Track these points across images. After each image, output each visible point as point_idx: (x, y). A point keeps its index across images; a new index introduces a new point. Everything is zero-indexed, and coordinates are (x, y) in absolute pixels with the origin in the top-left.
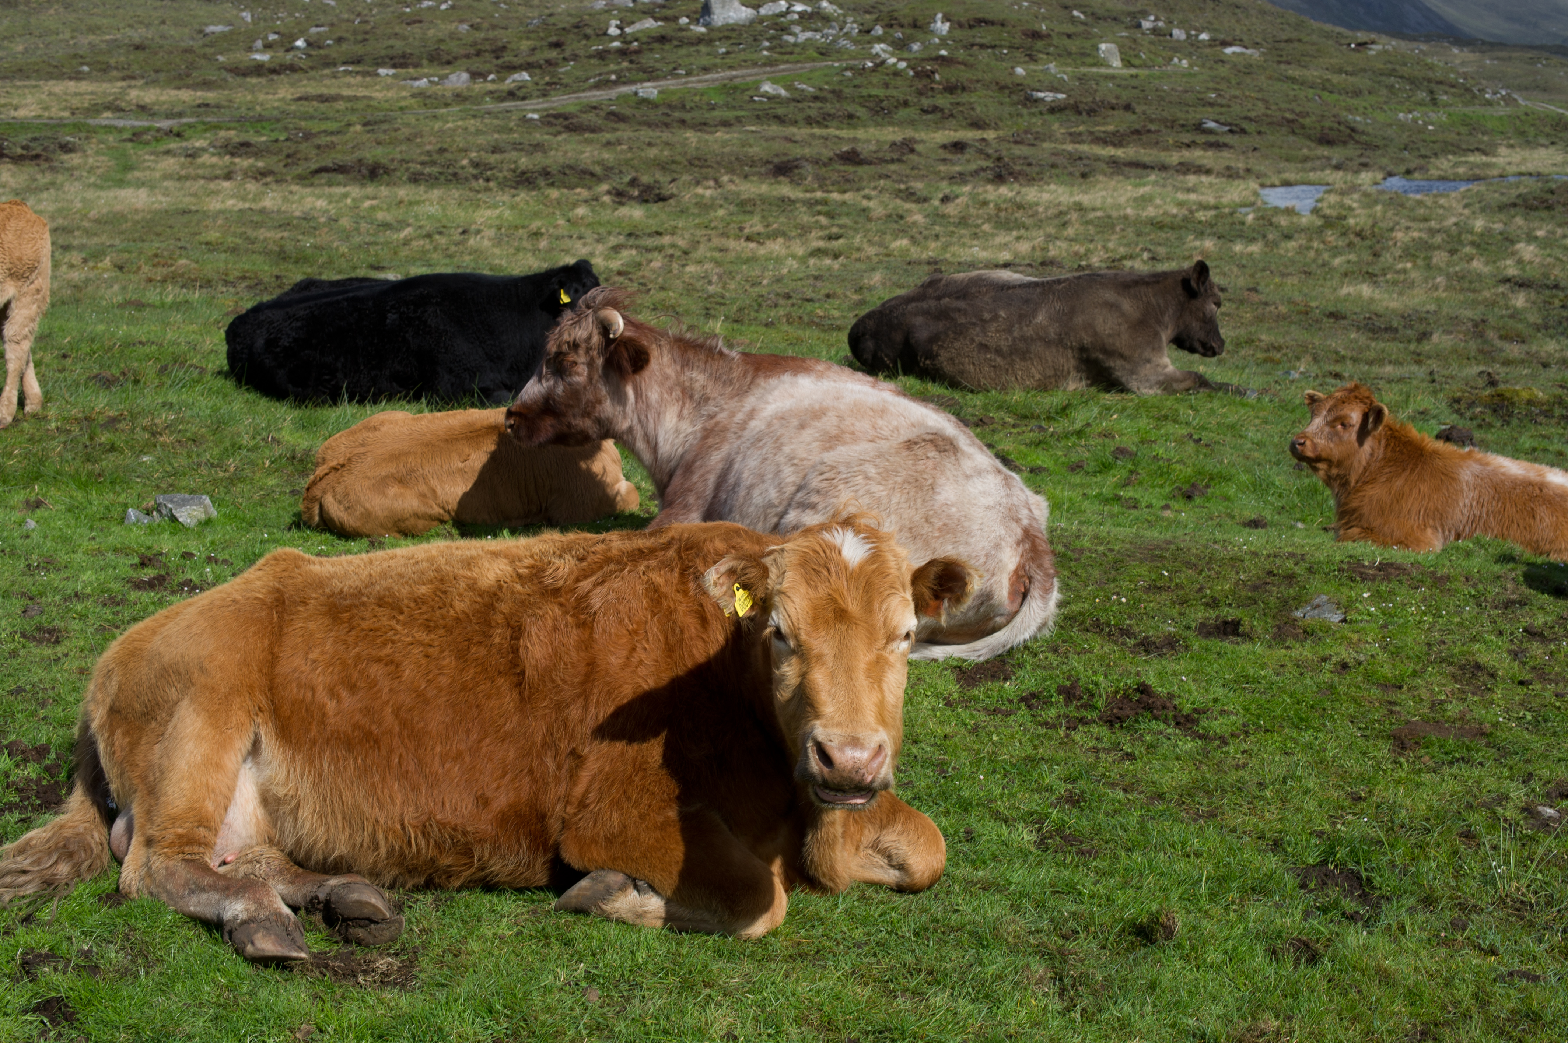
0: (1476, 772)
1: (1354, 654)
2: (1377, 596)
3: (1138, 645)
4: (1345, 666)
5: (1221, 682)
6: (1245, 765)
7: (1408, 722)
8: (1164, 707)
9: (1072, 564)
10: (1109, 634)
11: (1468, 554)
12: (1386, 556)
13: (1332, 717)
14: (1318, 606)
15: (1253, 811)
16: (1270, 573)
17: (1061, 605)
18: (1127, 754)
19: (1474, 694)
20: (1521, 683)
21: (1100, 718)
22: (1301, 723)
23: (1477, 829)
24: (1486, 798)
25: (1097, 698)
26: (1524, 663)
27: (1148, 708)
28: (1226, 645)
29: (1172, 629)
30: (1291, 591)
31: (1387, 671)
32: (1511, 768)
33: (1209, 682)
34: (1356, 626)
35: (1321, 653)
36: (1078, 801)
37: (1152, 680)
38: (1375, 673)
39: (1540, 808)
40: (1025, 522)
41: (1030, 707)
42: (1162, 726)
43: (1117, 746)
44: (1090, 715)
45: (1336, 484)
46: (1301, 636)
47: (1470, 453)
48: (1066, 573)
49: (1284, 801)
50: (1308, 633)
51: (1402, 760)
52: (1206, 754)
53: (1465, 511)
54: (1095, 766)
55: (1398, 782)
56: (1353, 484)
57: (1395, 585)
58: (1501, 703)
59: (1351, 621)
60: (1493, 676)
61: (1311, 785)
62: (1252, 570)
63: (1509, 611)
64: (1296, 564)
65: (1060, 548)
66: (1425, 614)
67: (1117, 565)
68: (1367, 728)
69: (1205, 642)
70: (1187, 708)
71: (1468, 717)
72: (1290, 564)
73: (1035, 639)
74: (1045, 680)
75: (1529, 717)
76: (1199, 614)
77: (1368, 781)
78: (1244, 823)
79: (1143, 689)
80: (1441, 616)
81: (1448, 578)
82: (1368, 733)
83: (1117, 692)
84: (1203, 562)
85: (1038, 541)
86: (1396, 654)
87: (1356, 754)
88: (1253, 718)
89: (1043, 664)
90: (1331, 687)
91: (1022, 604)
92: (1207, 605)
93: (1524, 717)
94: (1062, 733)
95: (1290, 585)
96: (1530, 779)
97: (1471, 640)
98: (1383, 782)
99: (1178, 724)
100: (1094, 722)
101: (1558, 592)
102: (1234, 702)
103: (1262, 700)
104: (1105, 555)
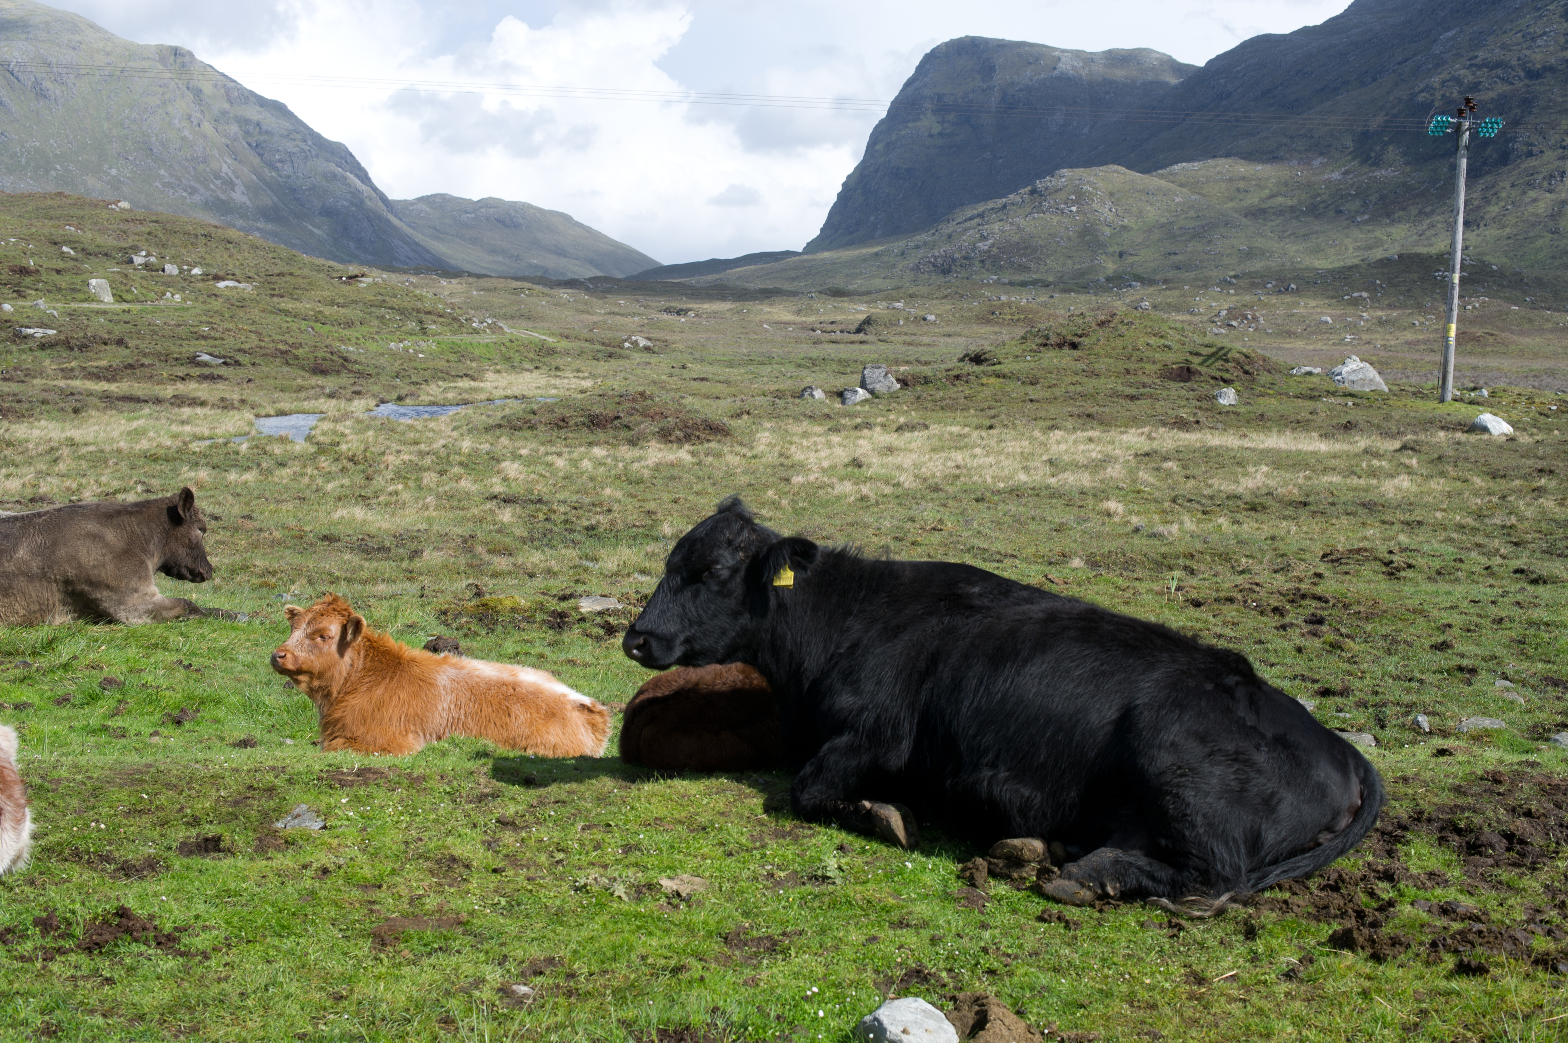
0: (454, 959)
1: (333, 859)
2: (356, 800)
3: (118, 870)
4: (325, 871)
5: (203, 898)
6: (227, 978)
7: (387, 919)
8: (144, 929)
9: (50, 795)
10: (89, 862)
11: (444, 754)
12: (366, 762)
13: (313, 921)
14: (298, 816)
15: (235, 1022)
16: (250, 787)
17: (35, 837)
18: (107, 979)
19: (450, 886)
20: (495, 871)
21: (79, 946)
22: (283, 930)
23: (456, 1013)
24: (463, 983)
25: (75, 925)
26: (498, 852)
27: (129, 931)
28: (207, 861)
29: (152, 851)
30: (271, 803)
31: (367, 872)
32: (487, 952)
33: (190, 900)
34: (335, 832)
35: (302, 861)
36: (55, 1032)
37: (131, 903)
38: (355, 875)
39: (514, 987)
41: (5, 942)
42: (143, 948)
43: (96, 972)
44: (68, 944)
45: (318, 696)
46: (284, 846)
47: (445, 658)
48: (43, 804)
49: (266, 1008)
50: (289, 843)
51: (382, 956)
52: (187, 970)
53: (444, 715)
54: (73, 995)
55: (379, 978)
56: (335, 694)
57: (372, 789)
58: (477, 892)
59: (331, 827)
60: (468, 867)
61: (292, 990)
62: (233, 786)
63: (483, 804)
64: (276, 777)
65: (37, 780)
66: (402, 814)
67: (96, 792)
68: (348, 929)
69: (186, 861)
70: (168, 927)
71: (446, 908)
72: (270, 777)
74: (20, 914)
75: (503, 902)
76: (181, 834)
77: (350, 980)
78: (226, 1034)
79: (123, 913)
80: (417, 815)
81: (424, 778)
82: (349, 933)
83: (95, 918)
84: (184, 782)
86: (374, 855)
87: (338, 954)
88: (236, 931)
89: (19, 897)
90: (312, 893)
92: (188, 824)
93: (499, 903)
94: (39, 965)
95: (271, 797)
96: (505, 961)
97: (447, 836)
98: (364, 979)
99: (159, 944)
100: (72, 950)
101: (528, 782)
102: (215, 917)
103: (244, 912)
104: (83, 783)
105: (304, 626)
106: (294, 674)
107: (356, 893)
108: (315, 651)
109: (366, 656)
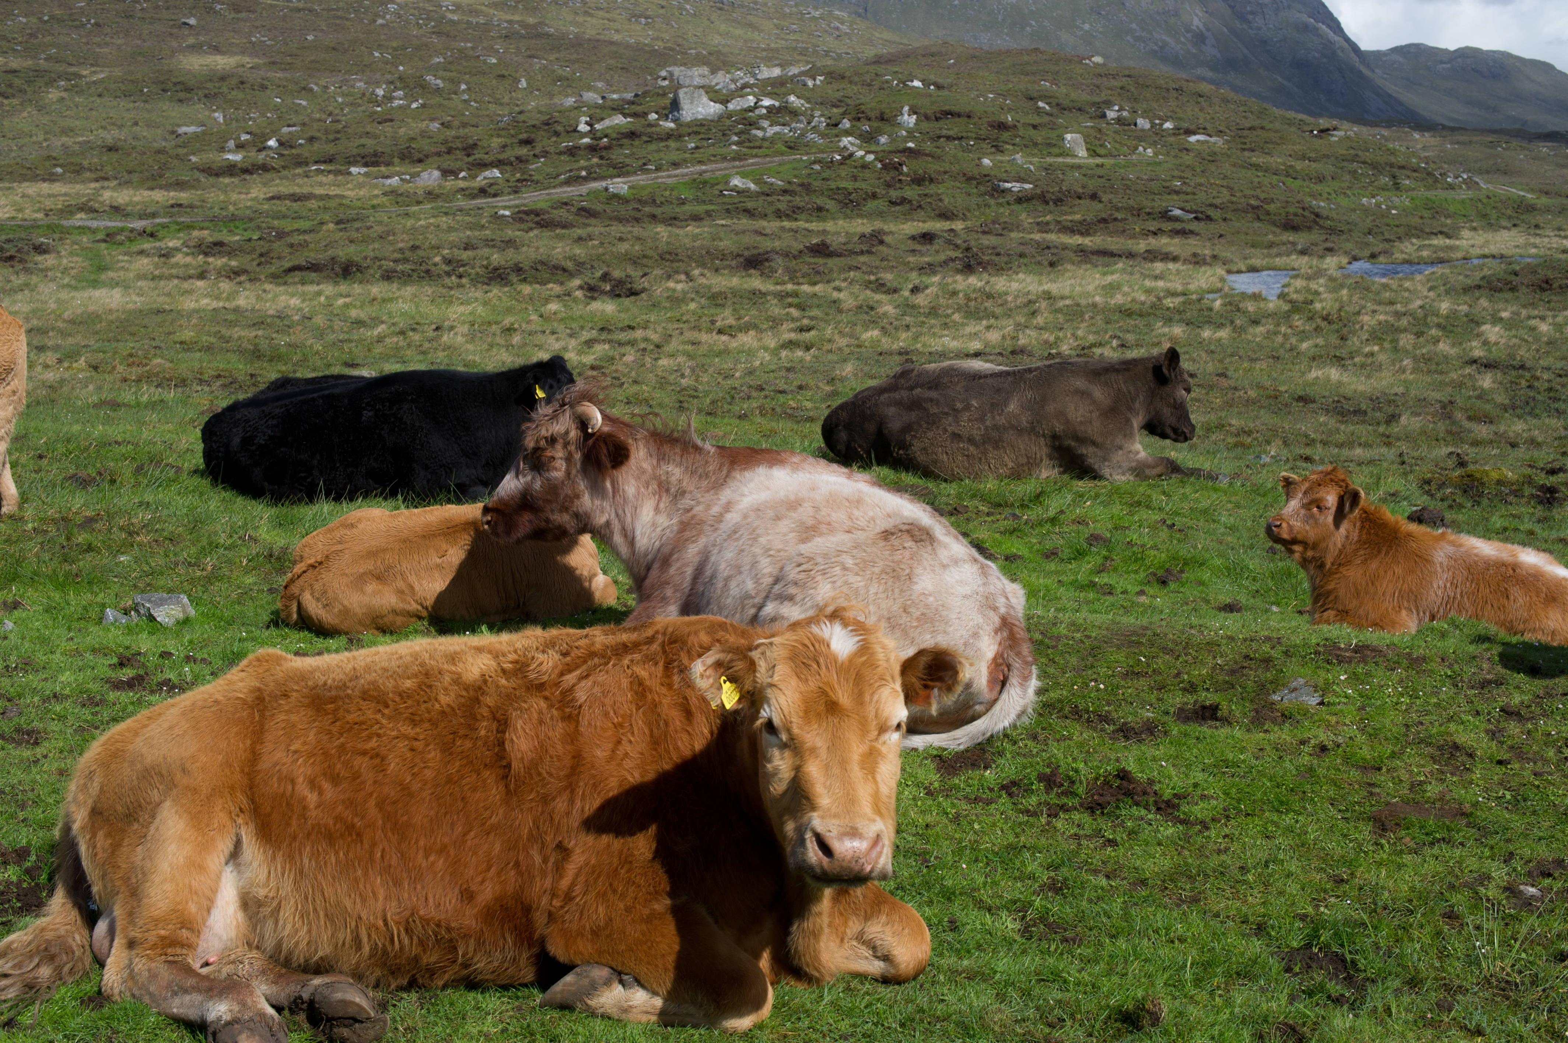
0: (1457, 852)
1: (1332, 737)
2: (1354, 678)
3: (1117, 731)
4: (1323, 749)
5: (1201, 766)
6: (1227, 850)
7: (1388, 804)
8: (1145, 793)
9: (1050, 651)
10: (1088, 721)
11: (1443, 635)
12: (1362, 638)
13: (1312, 799)
14: (1295, 689)
15: (1236, 896)
16: (1247, 657)
18: (1109, 840)
19: (1452, 774)
20: (1500, 762)
21: (1081, 805)
22: (1281, 806)
23: (1461, 909)
24: (1468, 878)
25: (1077, 785)
26: (1502, 743)
27: (1129, 794)
28: (1205, 730)
29: (1150, 715)
30: (1268, 675)
31: (1366, 753)
32: (1492, 848)
33: (1188, 767)
34: (1333, 709)
35: (1300, 736)
36: (1061, 889)
37: (1131, 766)
38: (1354, 755)
39: (1522, 887)
40: (1003, 610)
41: (1010, 795)
42: (1143, 812)
43: (1098, 833)
44: (1070, 802)
45: (1311, 567)
46: (1280, 720)
47: (1443, 534)
48: (1044, 660)
49: (1266, 885)
50: (1286, 716)
51: (1383, 841)
52: (1187, 839)
53: (1440, 593)
54: (1077, 853)
57: (1371, 667)
58: (1480, 782)
59: (1329, 704)
60: (1471, 756)
61: (1293, 868)
62: (1229, 655)
63: (1486, 690)
64: (1273, 648)
65: (1038, 636)
66: (1402, 695)
67: (1095, 651)
68: (1347, 810)
69: (1183, 727)
70: (1167, 794)
71: (1448, 797)
72: (1266, 648)
73: (1014, 726)
74: (1025, 768)
75: (1508, 797)
76: (1177, 699)
77: (1350, 864)
78: (1227, 907)
79: (1123, 775)
80: (1418, 698)
81: (1424, 659)
82: (1348, 815)
83: (1097, 779)
84: (1180, 647)
86: (1373, 736)
87: (1337, 836)
88: (1234, 802)
89: (1023, 751)
90: (1311, 770)
92: (1184, 690)
93: (1504, 797)
94: (1043, 821)
95: (1267, 669)
96: (1511, 859)
97: (1449, 721)
98: (1365, 864)
99: (1159, 809)
100: (1075, 809)
101: (1534, 671)
102: (1214, 787)
103: (1242, 784)
104: (1082, 642)
106: (1289, 544)
107: (1355, 774)
108: (1311, 521)
109: (1362, 528)
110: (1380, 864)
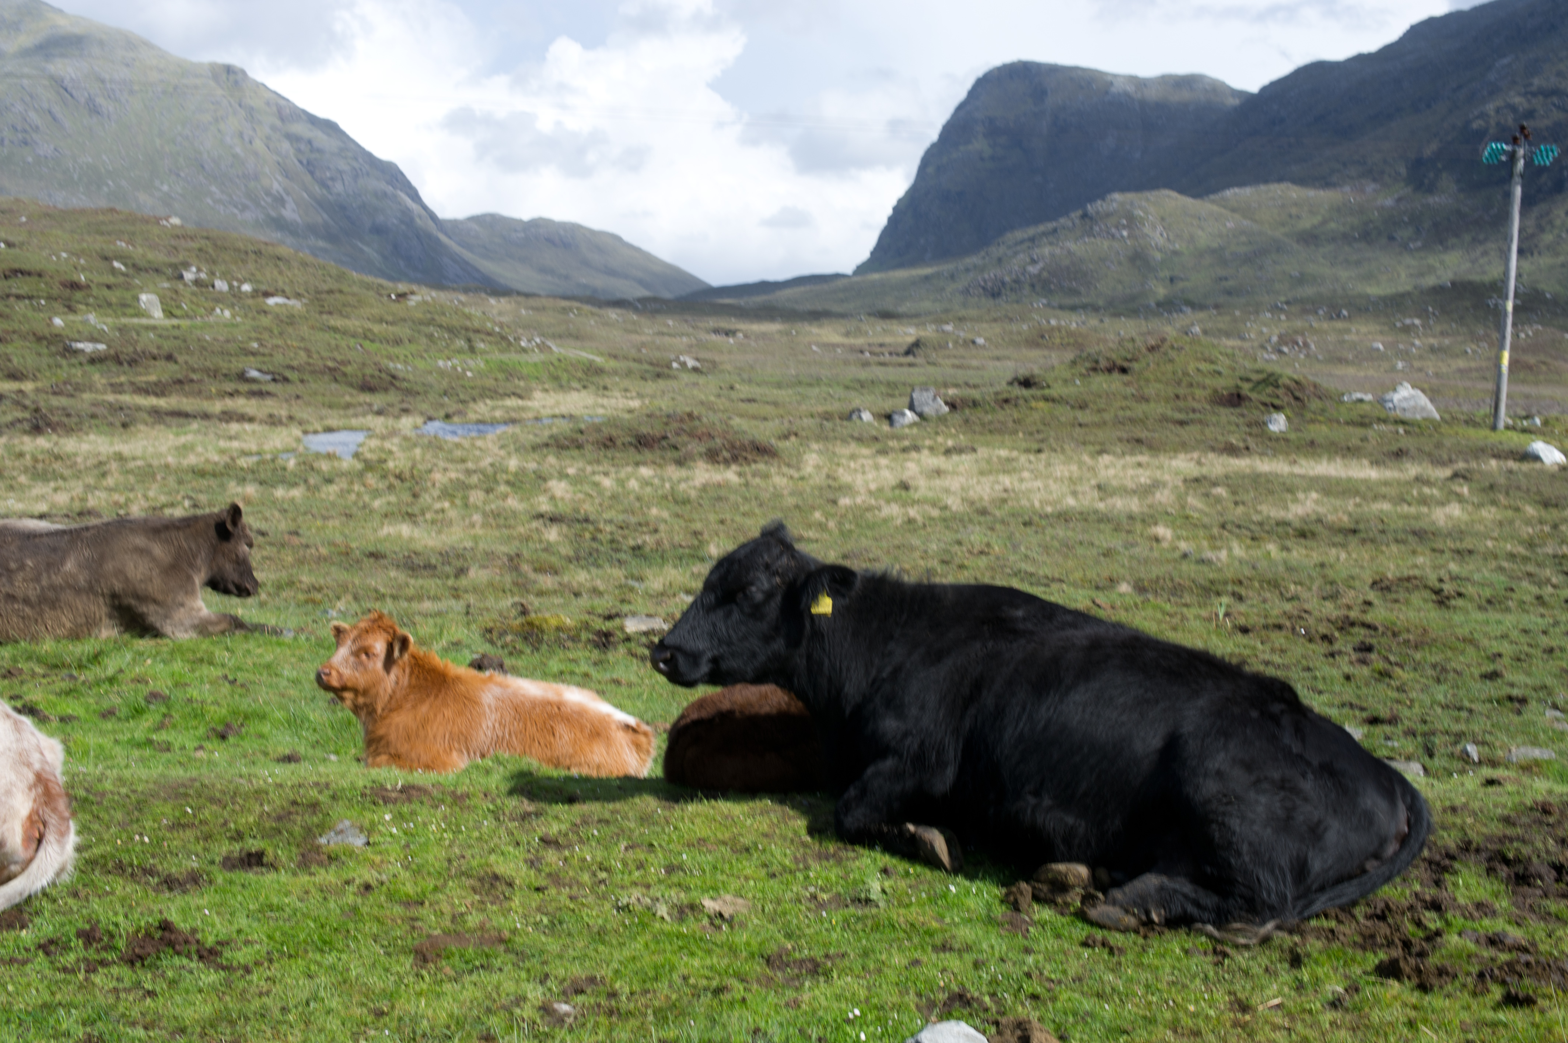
0: (495, 977)
1: (376, 875)
2: (399, 817)
3: (161, 883)
4: (368, 887)
5: (246, 913)
6: (268, 993)
7: (429, 936)
8: (186, 942)
9: (94, 808)
10: (132, 875)
11: (488, 772)
12: (410, 779)
13: (355, 937)
14: (341, 832)
15: (276, 1036)
16: (294, 803)
17: (79, 849)
18: (149, 992)
19: (492, 903)
20: (538, 889)
21: (121, 959)
22: (325, 945)
23: (498, 1032)
24: (504, 1000)
25: (117, 938)
26: (540, 871)
27: (171, 944)
28: (251, 876)
29: (195, 865)
30: (315, 819)
31: (409, 889)
32: (528, 971)
33: (232, 914)
34: (378, 848)
35: (345, 877)
37: (174, 917)
38: (397, 891)
39: (556, 1006)
40: (37, 766)
41: (47, 953)
42: (185, 961)
43: (138, 985)
44: (110, 956)
45: (363, 714)
46: (326, 862)
48: (88, 817)
49: (307, 1023)
50: (332, 858)
51: (424, 972)
52: (228, 984)
53: (489, 733)
54: (115, 1007)
56: (379, 711)
57: (416, 806)
58: (520, 910)
59: (374, 844)
60: (510, 885)
61: (334, 1004)
62: (276, 802)
63: (527, 822)
64: (320, 793)
65: (82, 793)
66: (445, 831)
67: (140, 806)
68: (389, 945)
69: (229, 875)
70: (210, 941)
71: (488, 926)
72: (314, 793)
73: (54, 884)
74: (64, 925)
75: (545, 920)
76: (224, 848)
77: (391, 996)
79: (166, 926)
80: (460, 832)
81: (468, 796)
82: (391, 949)
83: (138, 931)
84: (228, 797)
85: (50, 785)
86: (417, 872)
87: (379, 971)
88: (278, 946)
89: (62, 909)
90: (355, 909)
91: (37, 850)
92: (231, 838)
93: (541, 921)
94: (81, 976)
95: (314, 813)
96: (546, 979)
97: (490, 853)
98: (404, 995)
99: (201, 957)
100: (115, 962)
101: (571, 800)
102: (258, 932)
103: (287, 927)
104: (128, 796)
105: (349, 642)
106: (338, 692)
108: (361, 668)
110: (419, 994)
